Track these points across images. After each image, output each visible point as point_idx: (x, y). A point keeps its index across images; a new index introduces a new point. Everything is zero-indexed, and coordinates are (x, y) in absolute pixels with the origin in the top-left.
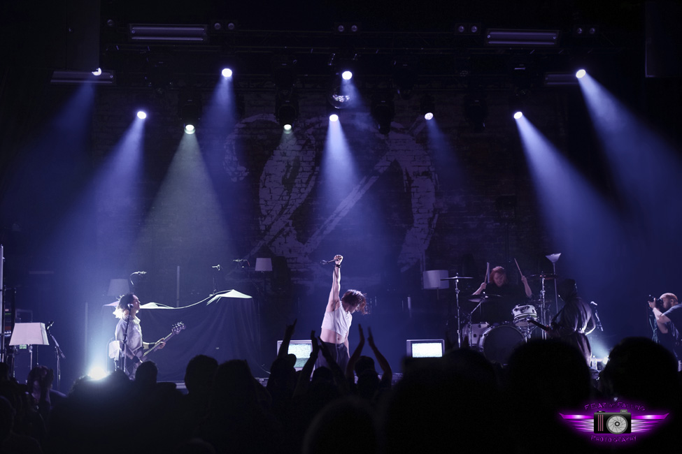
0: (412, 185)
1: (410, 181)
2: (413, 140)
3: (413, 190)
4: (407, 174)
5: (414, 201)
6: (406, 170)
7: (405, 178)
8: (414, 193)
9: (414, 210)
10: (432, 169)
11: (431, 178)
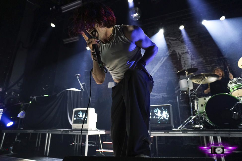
0: (181, 57)
1: (180, 56)
2: (180, 42)
3: (182, 59)
4: (179, 54)
5: (182, 63)
6: (178, 52)
7: (178, 55)
8: (182, 60)
9: (183, 66)
10: (189, 51)
11: (189, 54)
